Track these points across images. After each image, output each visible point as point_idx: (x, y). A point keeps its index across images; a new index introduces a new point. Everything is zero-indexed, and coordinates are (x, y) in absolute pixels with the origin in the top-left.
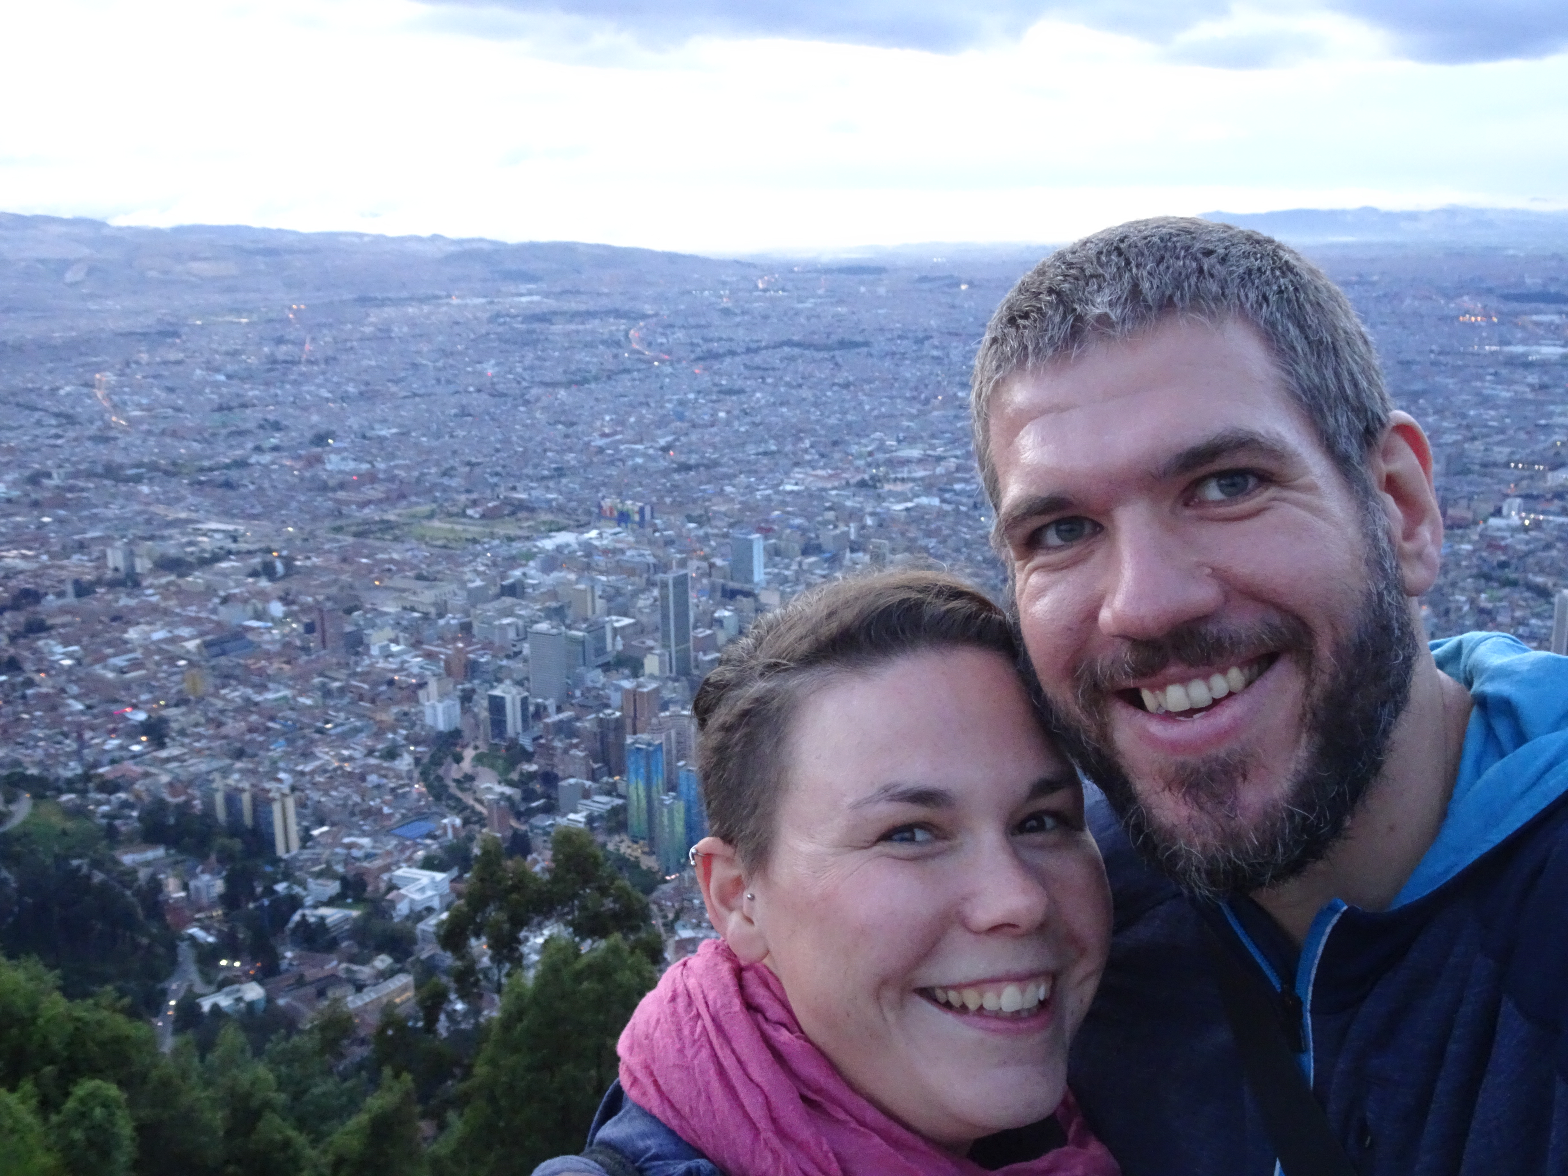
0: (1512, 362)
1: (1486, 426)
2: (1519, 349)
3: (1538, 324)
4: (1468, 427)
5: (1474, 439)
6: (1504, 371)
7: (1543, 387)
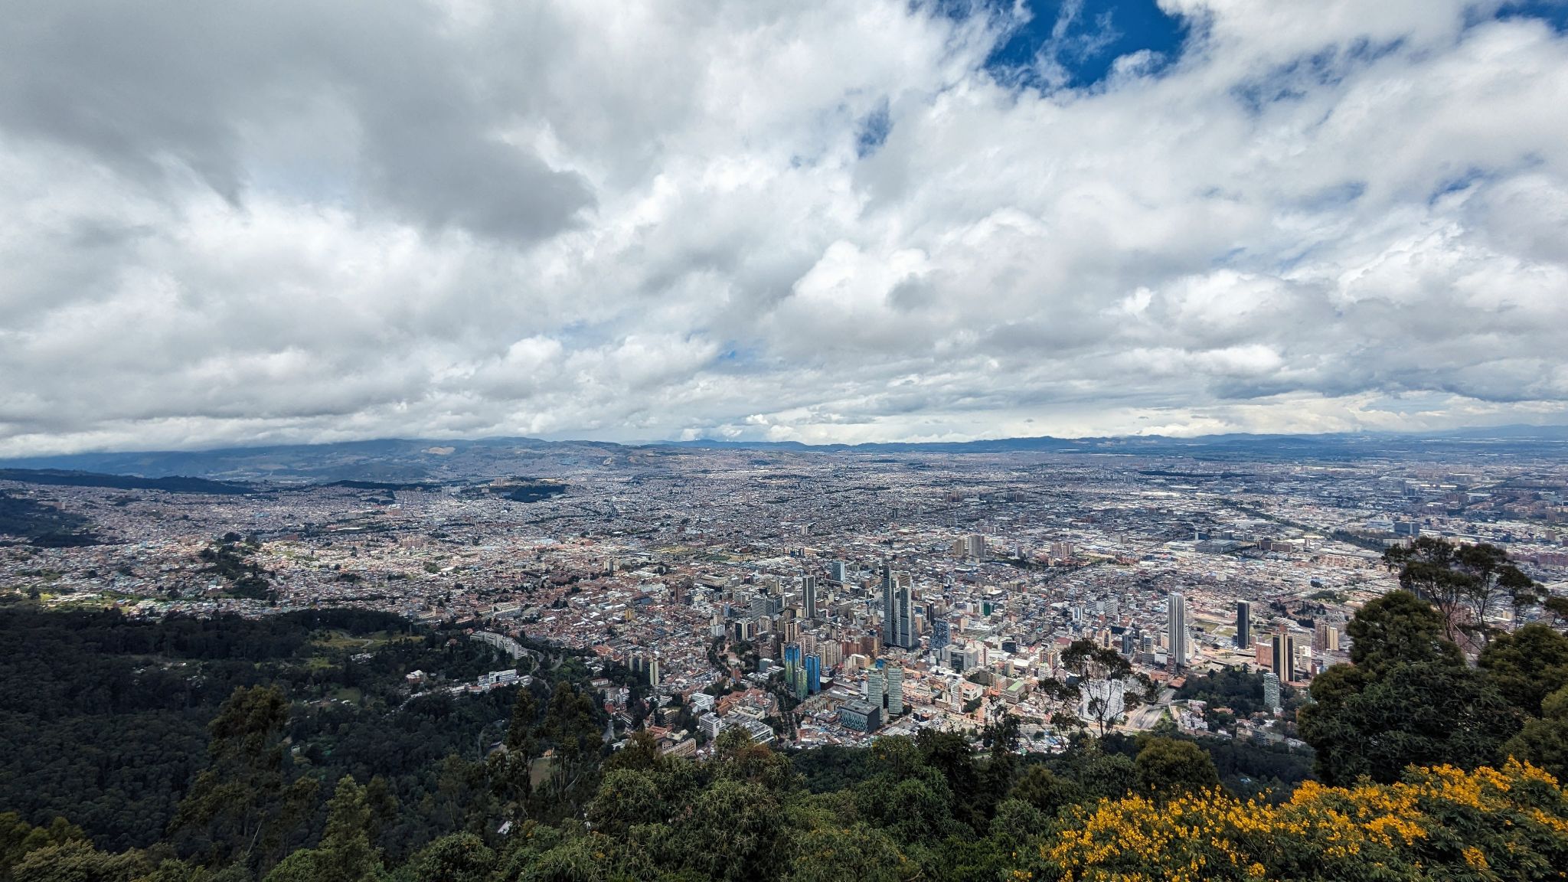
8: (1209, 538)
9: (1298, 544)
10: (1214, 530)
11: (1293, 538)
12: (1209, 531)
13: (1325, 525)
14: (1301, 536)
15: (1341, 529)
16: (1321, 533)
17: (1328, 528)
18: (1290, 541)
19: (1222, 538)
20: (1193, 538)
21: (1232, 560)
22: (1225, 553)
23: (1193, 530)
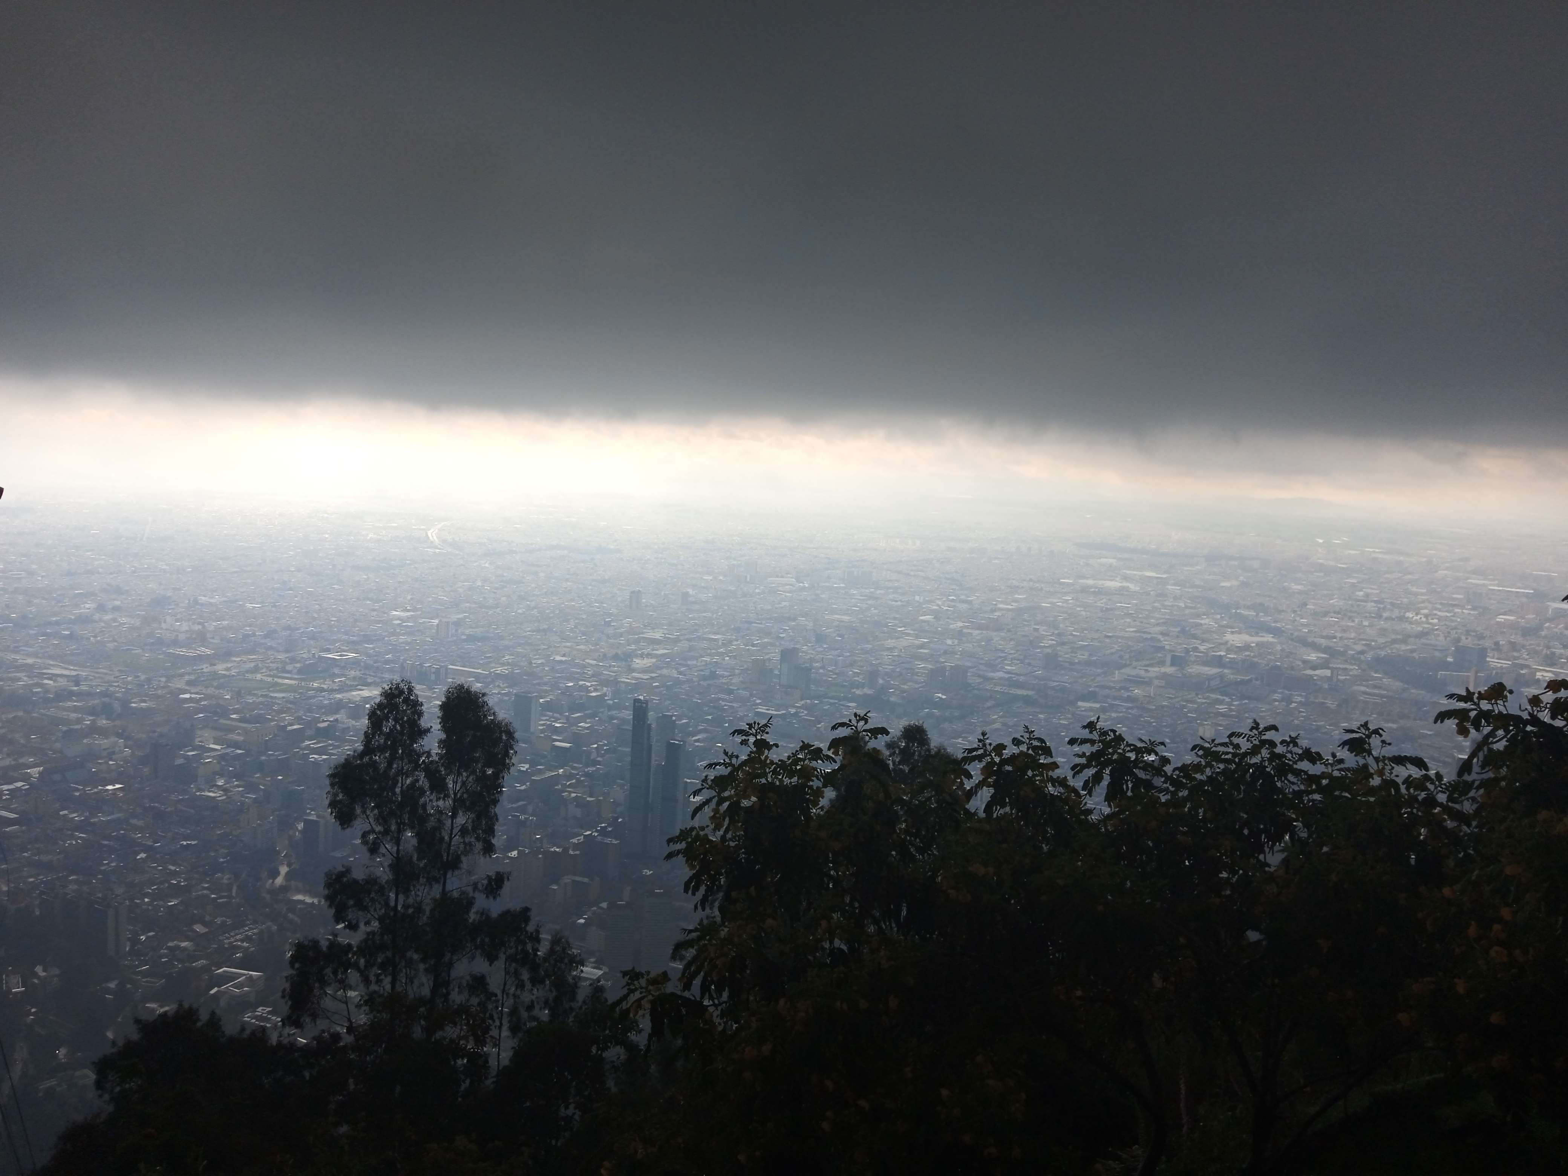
0: (1087, 590)
1: (1072, 635)
3: (1103, 564)
4: (1059, 635)
5: (1063, 644)
6: (1082, 597)
7: (1109, 609)
8: (1187, 662)
9: (1321, 678)
10: (1195, 649)
11: (1314, 668)
12: (1187, 652)
13: (1359, 648)
14: (1325, 665)
15: (1383, 653)
16: (1354, 661)
17: (1362, 652)
18: (1310, 672)
19: (1207, 663)
20: (1162, 663)
21: (1221, 702)
22: (1212, 691)
23: (1161, 649)
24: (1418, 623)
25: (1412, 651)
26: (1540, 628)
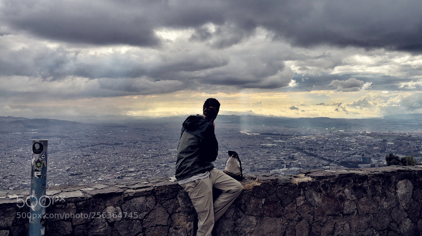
0: (262, 147)
1: (258, 161)
2: (264, 144)
3: (267, 139)
4: (255, 161)
6: (261, 149)
7: (269, 152)
8: (290, 167)
10: (293, 163)
12: (291, 163)
13: (337, 159)
15: (344, 160)
16: (336, 163)
18: (324, 167)
23: (283, 163)
24: (353, 151)
25: (352, 159)
26: (385, 150)
